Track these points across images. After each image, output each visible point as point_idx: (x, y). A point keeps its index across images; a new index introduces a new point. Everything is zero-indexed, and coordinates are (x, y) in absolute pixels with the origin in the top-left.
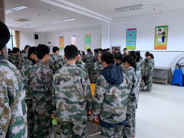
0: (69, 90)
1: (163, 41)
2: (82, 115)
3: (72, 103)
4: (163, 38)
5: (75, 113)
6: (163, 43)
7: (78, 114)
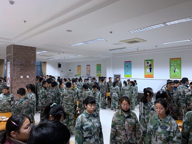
0: (67, 99)
1: (151, 72)
2: (72, 110)
3: (68, 105)
4: (150, 69)
5: (69, 109)
6: (151, 73)
7: (71, 109)
